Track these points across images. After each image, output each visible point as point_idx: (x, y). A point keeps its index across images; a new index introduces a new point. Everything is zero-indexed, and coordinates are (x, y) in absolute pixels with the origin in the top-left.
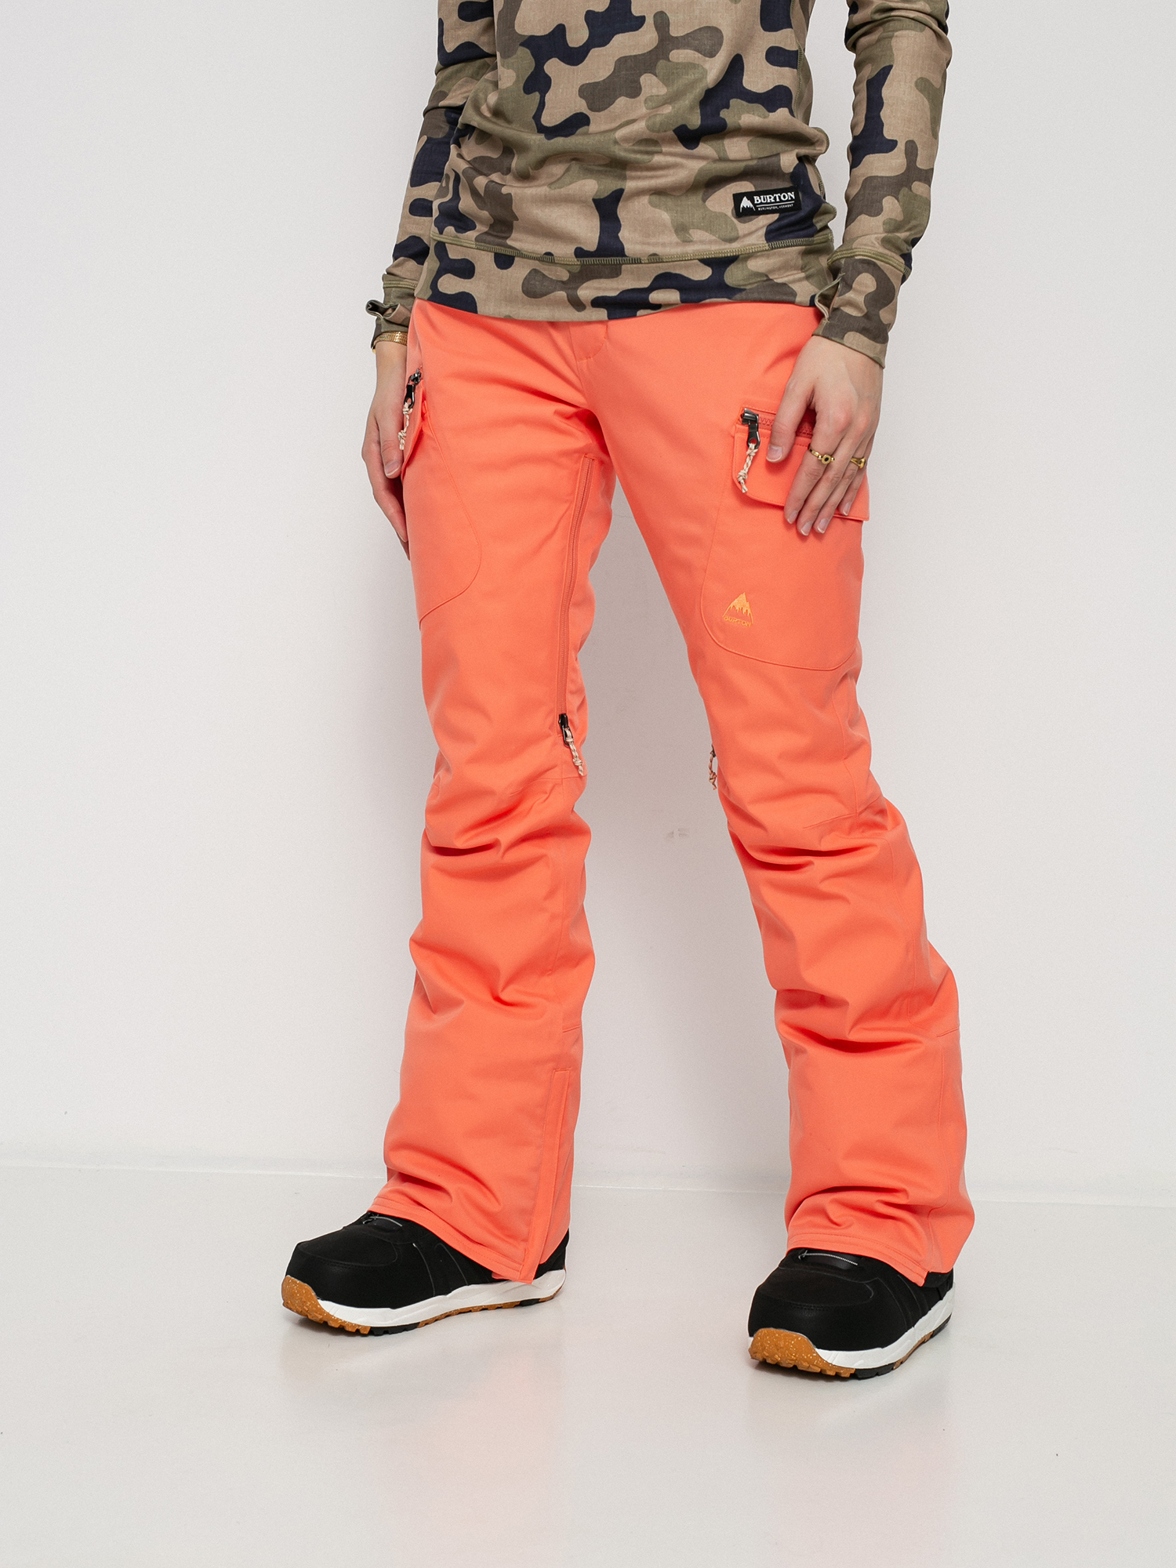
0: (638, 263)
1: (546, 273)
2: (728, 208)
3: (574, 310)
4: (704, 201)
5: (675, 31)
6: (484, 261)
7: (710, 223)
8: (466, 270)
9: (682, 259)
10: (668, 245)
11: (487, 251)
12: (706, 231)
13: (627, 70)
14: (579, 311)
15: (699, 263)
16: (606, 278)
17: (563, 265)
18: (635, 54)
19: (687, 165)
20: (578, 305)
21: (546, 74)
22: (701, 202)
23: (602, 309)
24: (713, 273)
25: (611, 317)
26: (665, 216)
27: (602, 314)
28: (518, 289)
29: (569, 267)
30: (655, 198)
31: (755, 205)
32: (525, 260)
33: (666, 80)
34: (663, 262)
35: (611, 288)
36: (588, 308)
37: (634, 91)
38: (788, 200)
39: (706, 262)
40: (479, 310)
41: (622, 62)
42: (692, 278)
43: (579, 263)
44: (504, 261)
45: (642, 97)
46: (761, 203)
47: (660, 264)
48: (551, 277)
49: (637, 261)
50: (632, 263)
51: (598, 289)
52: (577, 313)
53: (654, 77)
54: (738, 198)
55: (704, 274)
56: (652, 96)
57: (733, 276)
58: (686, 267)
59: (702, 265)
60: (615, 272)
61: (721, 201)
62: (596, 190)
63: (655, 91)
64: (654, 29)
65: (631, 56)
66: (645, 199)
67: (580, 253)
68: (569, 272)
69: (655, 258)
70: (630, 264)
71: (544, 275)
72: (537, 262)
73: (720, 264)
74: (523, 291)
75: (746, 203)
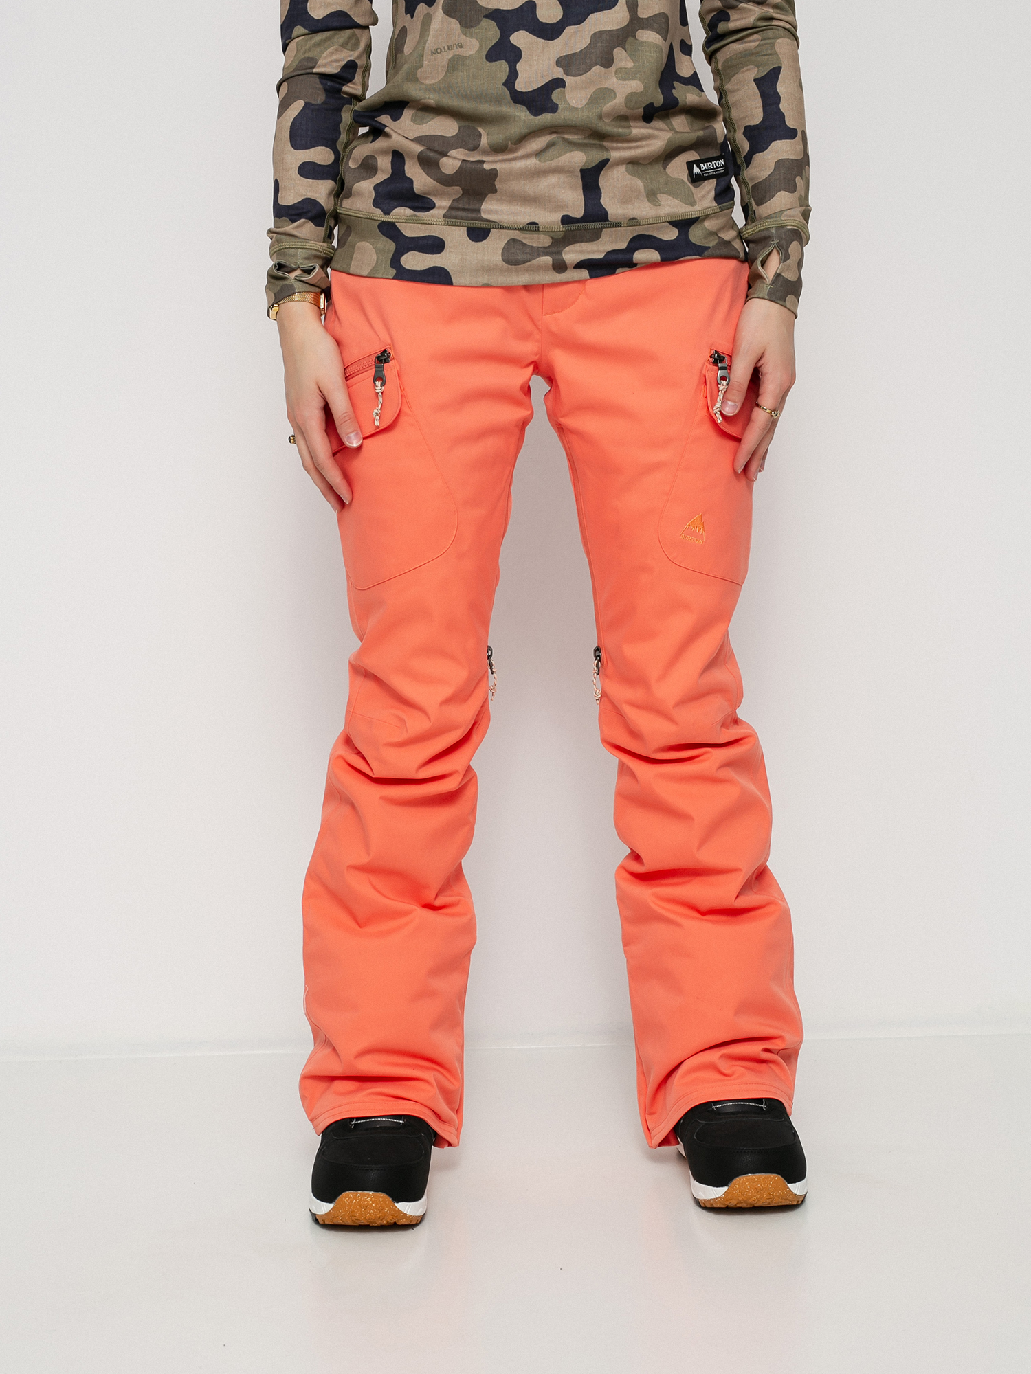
0: (618, 227)
1: (524, 241)
2: (684, 176)
3: (555, 273)
4: (665, 168)
5: (643, 14)
6: (455, 236)
7: (672, 188)
8: (434, 245)
9: (657, 221)
10: (643, 210)
11: (458, 226)
12: (670, 195)
13: (602, 43)
14: (559, 273)
15: (669, 225)
16: (586, 242)
17: (546, 232)
18: (609, 29)
19: (657, 137)
20: (560, 267)
21: (513, 45)
22: (662, 170)
23: (583, 270)
24: (679, 233)
25: (591, 277)
26: (639, 184)
27: (584, 274)
28: (497, 258)
29: (552, 234)
30: (630, 166)
31: (702, 171)
32: (502, 231)
33: (633, 56)
34: (640, 225)
35: (596, 250)
36: (568, 269)
37: (608, 62)
38: (720, 167)
39: (674, 224)
40: (454, 281)
41: (597, 36)
42: (663, 238)
43: (564, 229)
44: (478, 234)
45: (613, 69)
46: (705, 170)
47: (637, 227)
48: (531, 244)
49: (617, 225)
50: (613, 227)
51: (582, 252)
52: (558, 275)
53: (624, 51)
54: (690, 165)
55: (671, 234)
56: (621, 68)
57: (696, 235)
58: (658, 229)
59: (671, 226)
60: (595, 236)
61: (677, 168)
62: (584, 161)
63: (623, 64)
64: (626, 8)
65: (606, 31)
66: (622, 168)
67: (566, 220)
68: (552, 238)
69: (633, 222)
70: (611, 227)
71: (522, 243)
72: (518, 231)
73: (683, 225)
74: (504, 260)
75: (696, 170)
